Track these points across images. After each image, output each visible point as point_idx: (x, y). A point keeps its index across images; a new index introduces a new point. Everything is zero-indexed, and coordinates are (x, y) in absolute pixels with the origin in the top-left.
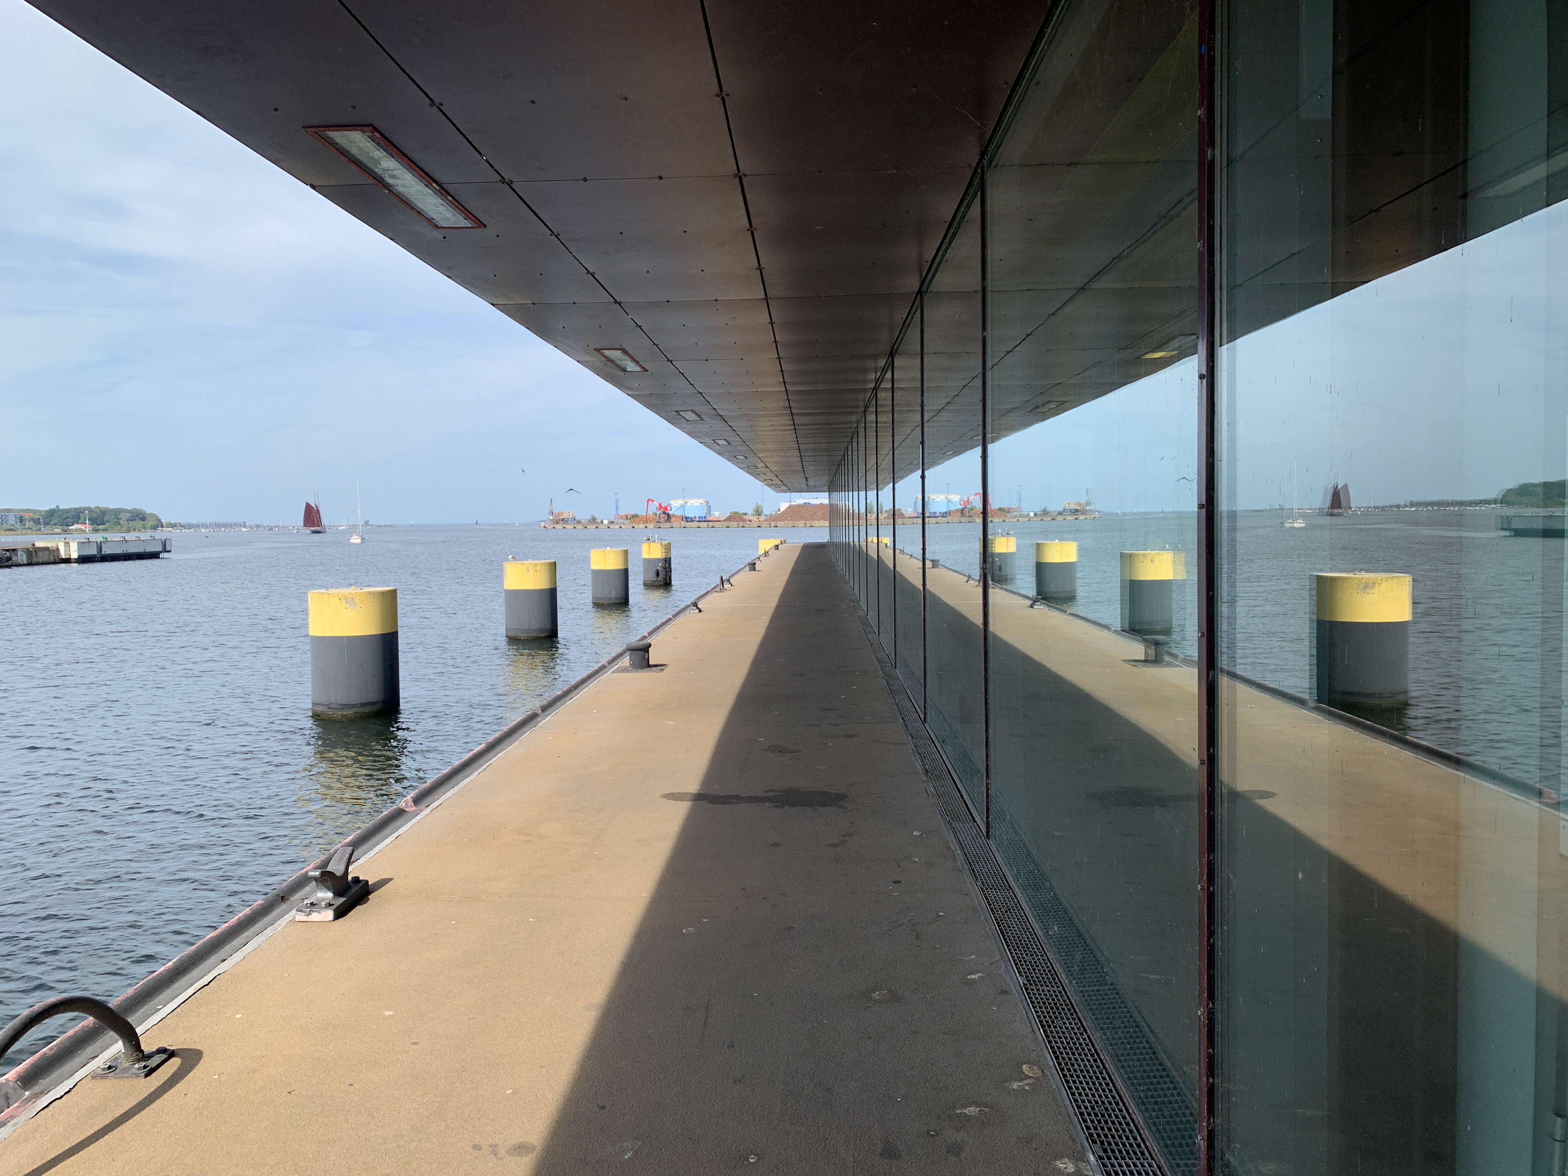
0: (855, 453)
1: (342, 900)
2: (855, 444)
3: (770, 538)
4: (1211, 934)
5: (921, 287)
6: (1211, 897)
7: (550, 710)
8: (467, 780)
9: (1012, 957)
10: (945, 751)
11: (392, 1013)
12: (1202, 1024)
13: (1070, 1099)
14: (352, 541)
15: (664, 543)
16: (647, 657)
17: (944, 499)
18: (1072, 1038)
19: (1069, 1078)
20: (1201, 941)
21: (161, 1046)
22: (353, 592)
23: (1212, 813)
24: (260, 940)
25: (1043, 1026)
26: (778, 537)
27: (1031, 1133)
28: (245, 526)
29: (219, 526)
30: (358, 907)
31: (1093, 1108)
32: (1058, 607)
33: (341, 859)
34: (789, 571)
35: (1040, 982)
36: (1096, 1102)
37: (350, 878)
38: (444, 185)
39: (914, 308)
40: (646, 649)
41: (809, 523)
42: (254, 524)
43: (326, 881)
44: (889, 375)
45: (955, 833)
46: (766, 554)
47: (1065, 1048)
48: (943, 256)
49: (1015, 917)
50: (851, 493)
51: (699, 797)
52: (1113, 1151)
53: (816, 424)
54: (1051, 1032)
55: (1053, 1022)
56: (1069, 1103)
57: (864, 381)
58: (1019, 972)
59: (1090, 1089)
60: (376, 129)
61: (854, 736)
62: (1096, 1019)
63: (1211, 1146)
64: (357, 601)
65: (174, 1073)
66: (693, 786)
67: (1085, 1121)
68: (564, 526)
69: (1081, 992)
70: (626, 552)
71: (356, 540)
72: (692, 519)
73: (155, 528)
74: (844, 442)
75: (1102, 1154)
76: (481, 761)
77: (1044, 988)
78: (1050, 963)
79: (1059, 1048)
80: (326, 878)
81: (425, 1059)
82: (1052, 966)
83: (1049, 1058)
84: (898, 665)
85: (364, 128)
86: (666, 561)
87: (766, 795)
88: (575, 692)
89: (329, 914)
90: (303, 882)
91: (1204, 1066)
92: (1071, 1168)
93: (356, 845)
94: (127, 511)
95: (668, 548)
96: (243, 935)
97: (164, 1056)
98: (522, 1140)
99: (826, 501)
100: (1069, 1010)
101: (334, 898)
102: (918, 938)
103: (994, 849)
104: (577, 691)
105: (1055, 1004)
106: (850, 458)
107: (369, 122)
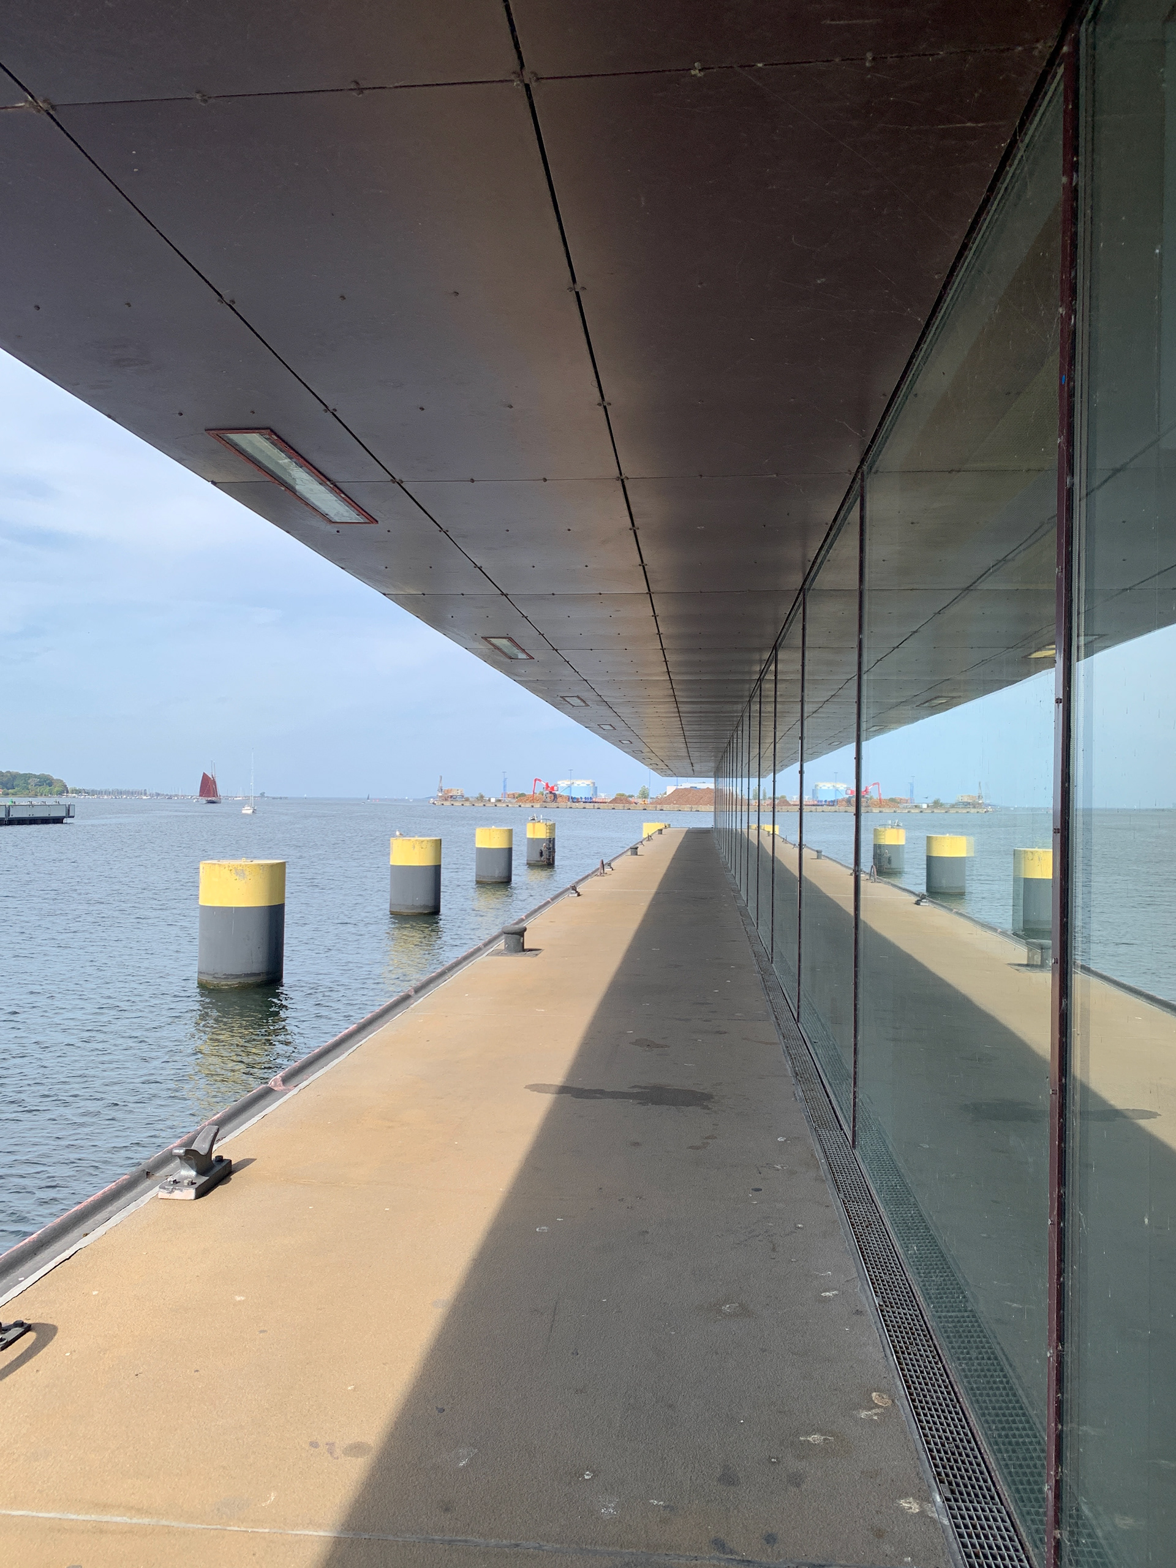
0: (740, 741)
1: (205, 1179)
2: (740, 732)
3: (653, 821)
4: (1060, 1273)
5: (804, 584)
6: (1061, 1234)
7: (423, 992)
8: (336, 1061)
9: (869, 1275)
10: (816, 1054)
11: (243, 1298)
12: (1051, 1366)
13: (919, 1433)
14: (244, 812)
15: (549, 823)
16: (522, 941)
17: (831, 788)
18: (926, 1367)
19: (920, 1410)
20: (1050, 1279)
21: (19, 1319)
22: (243, 864)
23: (1063, 1145)
24: (123, 1216)
25: (896, 1352)
26: (662, 821)
27: (876, 1468)
28: (145, 794)
29: (121, 793)
30: (220, 1186)
31: (943, 1445)
32: (944, 904)
33: (205, 1138)
34: (671, 856)
35: (896, 1304)
36: (947, 1438)
37: (213, 1157)
38: (337, 484)
39: (797, 604)
40: (521, 933)
41: (695, 807)
42: (154, 792)
43: (190, 1159)
44: (772, 667)
45: (820, 1141)
46: (649, 838)
47: (918, 1377)
48: (825, 556)
49: (875, 1232)
50: (735, 779)
51: (563, 1090)
52: (961, 1494)
53: (701, 712)
54: (905, 1359)
55: (907, 1348)
56: (918, 1437)
57: (750, 673)
58: (875, 1292)
59: (942, 1424)
60: (272, 431)
61: (725, 1033)
62: (953, 1348)
63: (1058, 1497)
64: (247, 873)
65: (28, 1348)
66: (558, 1078)
67: (933, 1458)
68: (452, 803)
69: (940, 1317)
70: (510, 831)
71: (247, 810)
72: (578, 799)
73: (60, 793)
74: (730, 730)
75: (950, 1496)
76: (351, 1042)
77: (901, 1310)
78: (909, 1284)
79: (911, 1376)
80: (190, 1156)
81: (271, 1348)
82: (910, 1288)
83: (901, 1386)
84: (774, 959)
85: (263, 431)
86: (550, 842)
87: (631, 1090)
88: (449, 974)
89: (191, 1193)
90: (168, 1158)
91: (1053, 1410)
92: (915, 1508)
93: (222, 1123)
94: (35, 776)
95: (552, 828)
96: (107, 1210)
97: (20, 1330)
98: (359, 1440)
99: (712, 786)
100: (925, 1336)
101: (197, 1176)
102: (774, 1250)
103: (860, 1160)
104: (451, 973)
105: (911, 1329)
106: (735, 745)
107: (268, 426)
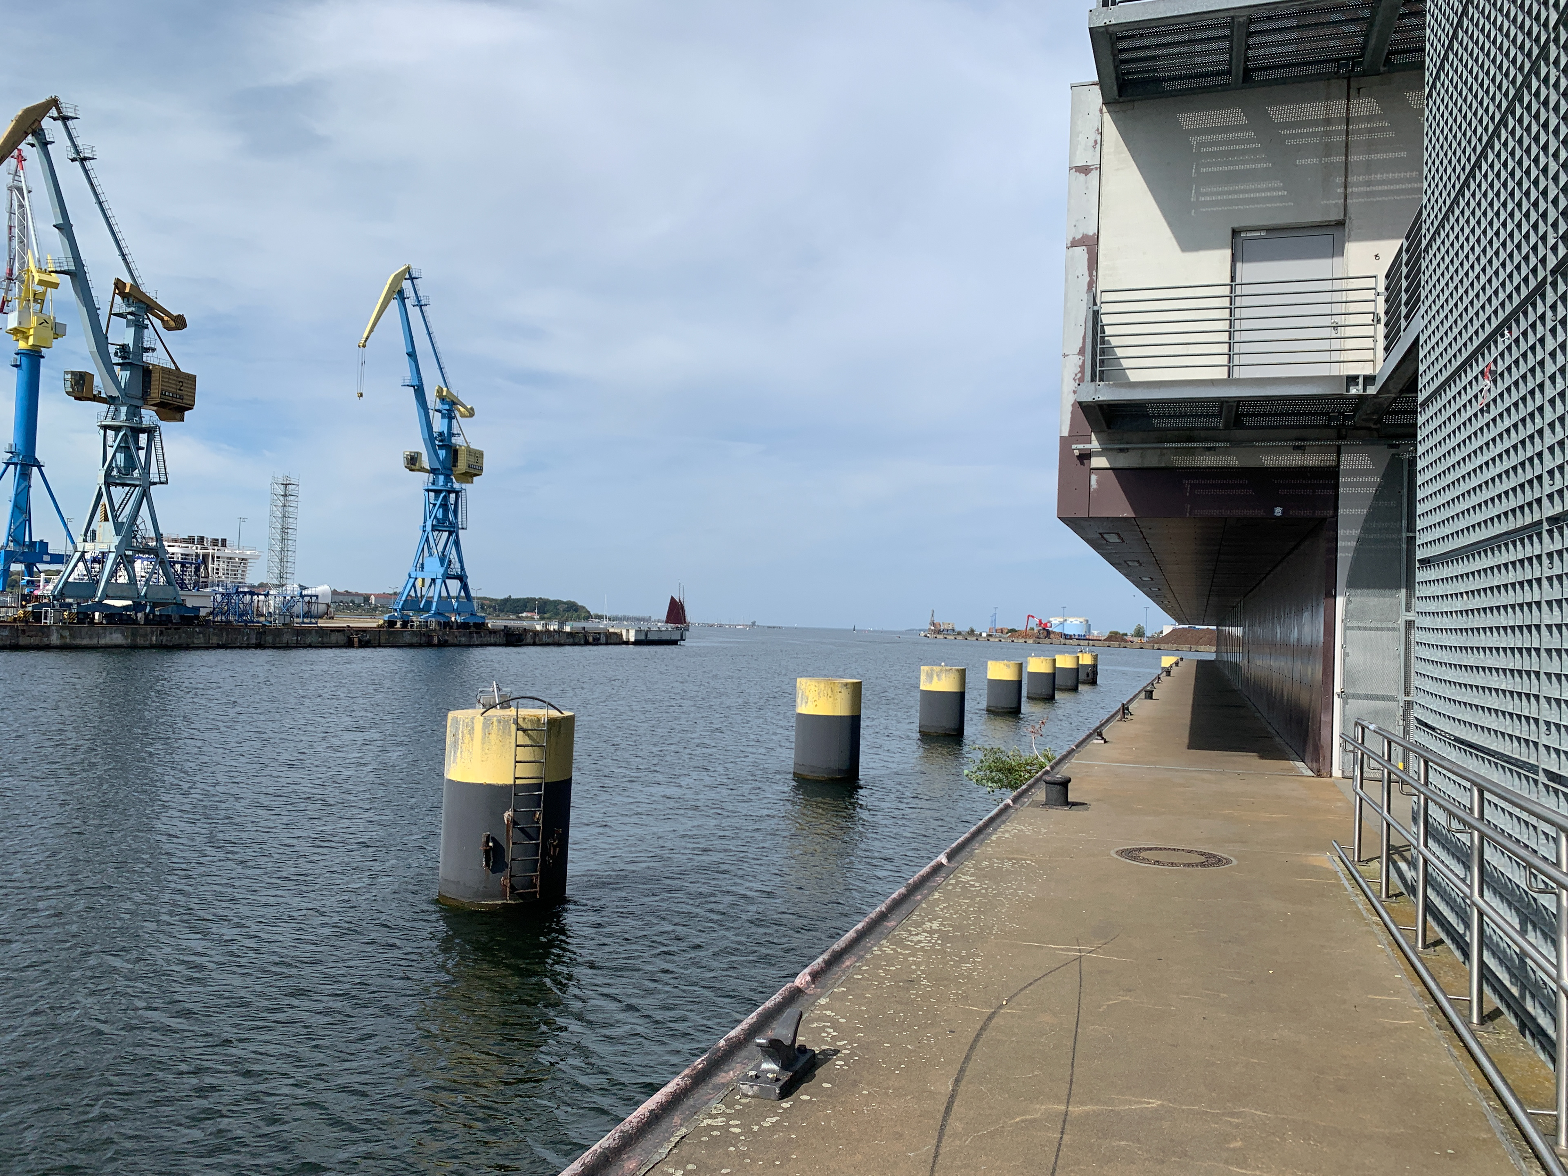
3: (1165, 655)
26: (1174, 655)
41: (1194, 647)
72: (1071, 636)
95: (1095, 658)
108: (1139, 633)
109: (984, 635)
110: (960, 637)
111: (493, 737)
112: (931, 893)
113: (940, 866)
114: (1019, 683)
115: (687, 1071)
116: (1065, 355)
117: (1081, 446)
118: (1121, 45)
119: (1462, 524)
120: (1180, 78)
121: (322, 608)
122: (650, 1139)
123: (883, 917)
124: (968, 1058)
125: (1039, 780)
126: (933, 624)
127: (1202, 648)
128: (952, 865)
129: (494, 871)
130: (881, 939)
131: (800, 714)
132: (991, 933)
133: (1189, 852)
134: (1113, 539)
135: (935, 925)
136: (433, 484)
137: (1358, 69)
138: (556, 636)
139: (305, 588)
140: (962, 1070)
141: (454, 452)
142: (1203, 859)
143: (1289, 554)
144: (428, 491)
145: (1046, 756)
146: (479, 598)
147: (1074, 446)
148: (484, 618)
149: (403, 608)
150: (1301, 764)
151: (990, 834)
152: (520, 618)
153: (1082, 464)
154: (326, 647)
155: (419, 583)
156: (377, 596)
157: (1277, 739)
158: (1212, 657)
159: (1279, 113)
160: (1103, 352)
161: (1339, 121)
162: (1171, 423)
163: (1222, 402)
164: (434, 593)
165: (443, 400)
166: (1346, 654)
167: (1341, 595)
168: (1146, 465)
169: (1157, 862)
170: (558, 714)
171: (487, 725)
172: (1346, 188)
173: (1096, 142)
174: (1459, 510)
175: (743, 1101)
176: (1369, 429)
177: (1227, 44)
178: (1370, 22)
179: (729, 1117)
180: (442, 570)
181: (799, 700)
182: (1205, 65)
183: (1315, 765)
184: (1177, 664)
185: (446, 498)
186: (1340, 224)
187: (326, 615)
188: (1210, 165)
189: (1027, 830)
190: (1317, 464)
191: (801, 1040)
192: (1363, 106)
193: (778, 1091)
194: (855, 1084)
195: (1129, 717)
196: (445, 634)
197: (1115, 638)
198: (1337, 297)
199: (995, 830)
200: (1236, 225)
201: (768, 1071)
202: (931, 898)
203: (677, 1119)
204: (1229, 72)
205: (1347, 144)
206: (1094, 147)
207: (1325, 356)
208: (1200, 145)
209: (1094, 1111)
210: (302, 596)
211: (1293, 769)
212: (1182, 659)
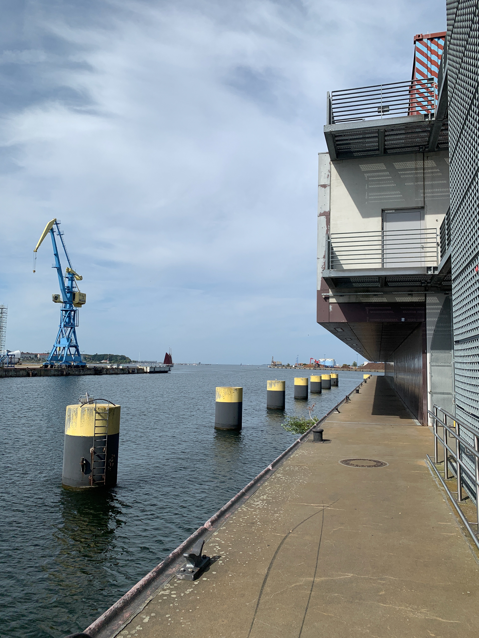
68: (278, 367)
72: (328, 366)
95: (337, 375)
108: (355, 365)
109: (293, 366)
110: (284, 368)
111: (85, 416)
112: (264, 483)
113: (269, 470)
114: (307, 386)
115: (154, 569)
116: (318, 258)
117: (325, 294)
118: (336, 139)
119: (469, 328)
120: (360, 151)
121: (17, 360)
122: (137, 602)
123: (243, 494)
124: (274, 557)
125: (311, 430)
126: (273, 362)
127: (379, 371)
128: (274, 470)
129: (86, 474)
130: (242, 504)
131: (217, 402)
132: (287, 500)
133: (370, 460)
134: (340, 330)
135: (265, 497)
136: (65, 308)
137: (427, 149)
138: (116, 370)
139: (10, 352)
140: (271, 563)
141: (73, 295)
142: (375, 463)
143: (409, 335)
144: (62, 310)
145: (315, 420)
146: (83, 355)
147: (322, 294)
148: (85, 363)
149: (51, 360)
150: (416, 421)
151: (291, 455)
152: (101, 363)
153: (326, 301)
154: (18, 377)
155: (58, 349)
156: (40, 355)
157: (408, 410)
158: (383, 374)
159: (398, 165)
160: (332, 257)
161: (420, 169)
162: (360, 285)
163: (379, 277)
164: (64, 353)
165: (69, 273)
166: (431, 376)
167: (428, 353)
168: (351, 302)
169: (357, 466)
170: (113, 406)
171: (83, 411)
172: (424, 194)
173: (328, 175)
174: (468, 323)
175: (178, 582)
176: (437, 287)
177: (377, 139)
178: (430, 132)
179: (171, 590)
180: (68, 343)
181: (217, 396)
182: (370, 147)
183: (421, 421)
184: (369, 378)
185: (70, 314)
186: (423, 208)
187: (18, 363)
188: (372, 185)
189: (305, 453)
190: (417, 301)
191: (205, 552)
192: (430, 163)
193: (193, 577)
194: (226, 571)
195: (349, 401)
196: (69, 370)
197: (345, 367)
198: (423, 236)
199: (292, 453)
200: (383, 208)
201: (189, 568)
202: (264, 485)
203: (149, 592)
204: (378, 150)
205: (424, 177)
206: (328, 177)
207: (419, 259)
208: (369, 177)
209: (325, 580)
210: (8, 355)
211: (412, 423)
212: (371, 376)
